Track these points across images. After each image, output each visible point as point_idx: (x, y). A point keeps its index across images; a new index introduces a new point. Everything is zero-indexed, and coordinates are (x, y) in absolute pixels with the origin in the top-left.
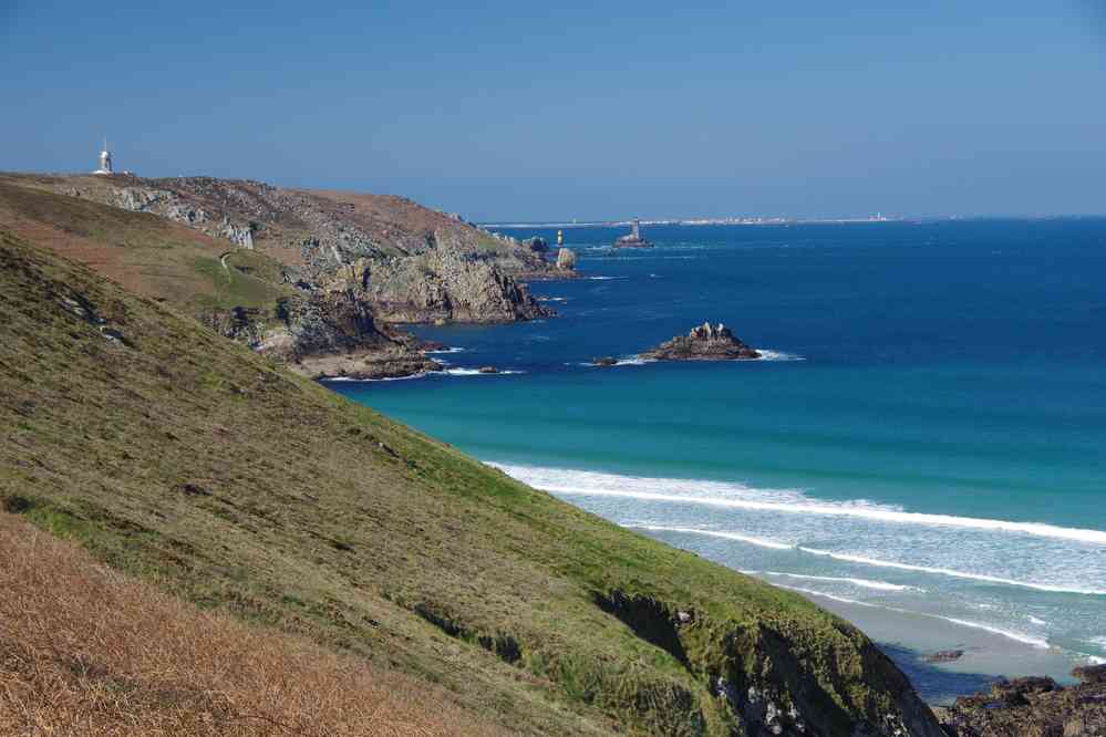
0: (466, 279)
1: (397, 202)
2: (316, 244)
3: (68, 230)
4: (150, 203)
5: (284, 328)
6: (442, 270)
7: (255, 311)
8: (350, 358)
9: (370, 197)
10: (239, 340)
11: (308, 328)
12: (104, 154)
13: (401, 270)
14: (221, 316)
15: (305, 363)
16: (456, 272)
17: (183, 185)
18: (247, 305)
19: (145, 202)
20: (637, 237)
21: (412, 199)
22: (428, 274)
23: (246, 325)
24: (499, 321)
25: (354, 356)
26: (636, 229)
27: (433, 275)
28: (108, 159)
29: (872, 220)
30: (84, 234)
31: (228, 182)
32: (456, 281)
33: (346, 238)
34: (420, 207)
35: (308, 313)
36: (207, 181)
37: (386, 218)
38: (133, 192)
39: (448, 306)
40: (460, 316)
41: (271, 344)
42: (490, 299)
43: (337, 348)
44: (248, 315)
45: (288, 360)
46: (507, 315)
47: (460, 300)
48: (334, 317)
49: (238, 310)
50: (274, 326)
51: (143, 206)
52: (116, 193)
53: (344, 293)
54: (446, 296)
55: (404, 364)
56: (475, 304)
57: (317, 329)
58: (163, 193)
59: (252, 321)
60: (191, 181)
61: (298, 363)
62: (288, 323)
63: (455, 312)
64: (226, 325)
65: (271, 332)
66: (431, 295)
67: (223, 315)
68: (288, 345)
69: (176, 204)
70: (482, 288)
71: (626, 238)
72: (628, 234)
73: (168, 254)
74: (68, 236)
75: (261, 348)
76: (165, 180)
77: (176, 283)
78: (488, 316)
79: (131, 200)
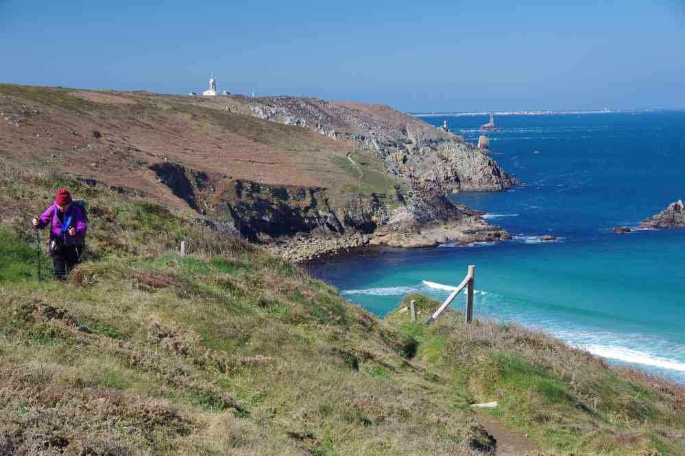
0: (468, 163)
1: (383, 108)
2: (363, 138)
3: (256, 140)
4: (273, 115)
5: (404, 207)
6: (452, 157)
7: (383, 196)
8: (446, 228)
9: (367, 106)
10: (377, 216)
11: (416, 206)
12: (212, 81)
13: (426, 157)
14: (364, 200)
15: (423, 232)
16: (462, 158)
17: (275, 100)
18: (379, 192)
19: (270, 115)
20: (493, 125)
21: (392, 107)
22: (444, 159)
23: (381, 206)
24: (491, 190)
25: (449, 226)
26: (492, 120)
27: (447, 160)
28: (213, 84)
29: (602, 112)
30: (266, 142)
31: (301, 99)
32: (462, 164)
33: (373, 134)
34: (397, 111)
35: (414, 196)
36: (288, 98)
37: (377, 118)
38: (263, 109)
39: (457, 180)
40: (465, 186)
41: (397, 219)
42: (485, 176)
43: (437, 221)
44: (379, 199)
45: (413, 232)
46: (497, 186)
47: (465, 176)
48: (428, 198)
49: (374, 195)
50: (397, 206)
51: (268, 118)
52: (252, 109)
53: (434, 181)
54: (456, 174)
55: (488, 233)
56: (475, 178)
57: (422, 207)
58: (280, 109)
59: (383, 203)
60: (279, 98)
61: (419, 233)
62: (405, 204)
63: (462, 184)
64: (368, 206)
65: (395, 210)
66: (447, 173)
67: (366, 200)
68: (409, 219)
69: (288, 115)
70: (479, 169)
71: (486, 125)
72: (486, 123)
73: (318, 155)
74: (255, 144)
75: (391, 222)
76: (264, 98)
77: (330, 176)
78: (484, 187)
79: (261, 113)
